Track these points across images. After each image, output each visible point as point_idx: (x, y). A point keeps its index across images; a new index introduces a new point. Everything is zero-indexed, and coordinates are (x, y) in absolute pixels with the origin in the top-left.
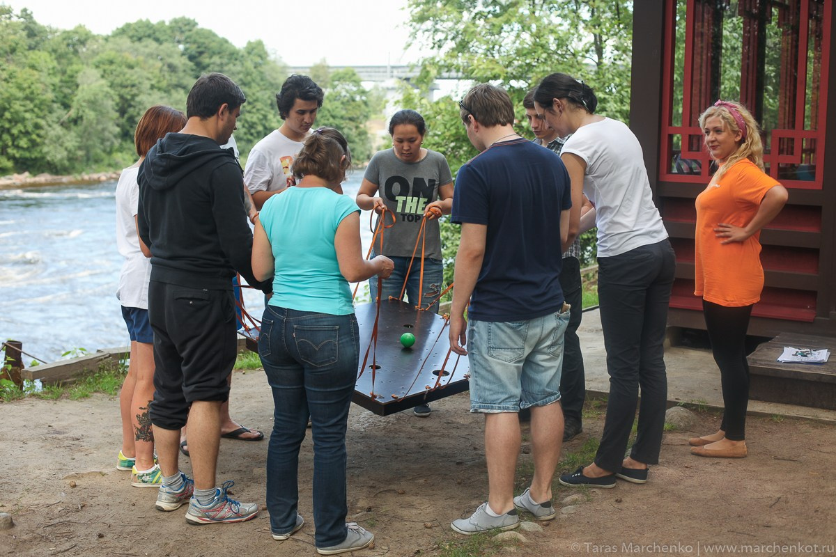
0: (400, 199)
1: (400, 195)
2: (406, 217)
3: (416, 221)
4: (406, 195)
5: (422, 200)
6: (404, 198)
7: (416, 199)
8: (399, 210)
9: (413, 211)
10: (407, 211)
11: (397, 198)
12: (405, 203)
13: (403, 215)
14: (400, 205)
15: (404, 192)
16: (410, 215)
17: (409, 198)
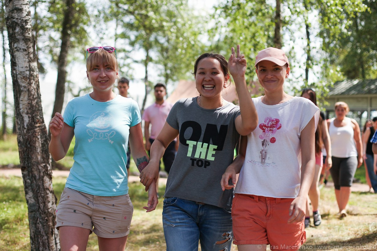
0: (191, 143)
1: (190, 140)
2: (195, 162)
3: (205, 167)
4: (197, 140)
5: (212, 147)
6: (195, 143)
7: (206, 145)
8: (189, 154)
9: (203, 157)
10: (197, 156)
11: (188, 142)
12: (195, 147)
13: (193, 159)
14: (190, 149)
15: (195, 138)
16: (200, 160)
17: (200, 144)
